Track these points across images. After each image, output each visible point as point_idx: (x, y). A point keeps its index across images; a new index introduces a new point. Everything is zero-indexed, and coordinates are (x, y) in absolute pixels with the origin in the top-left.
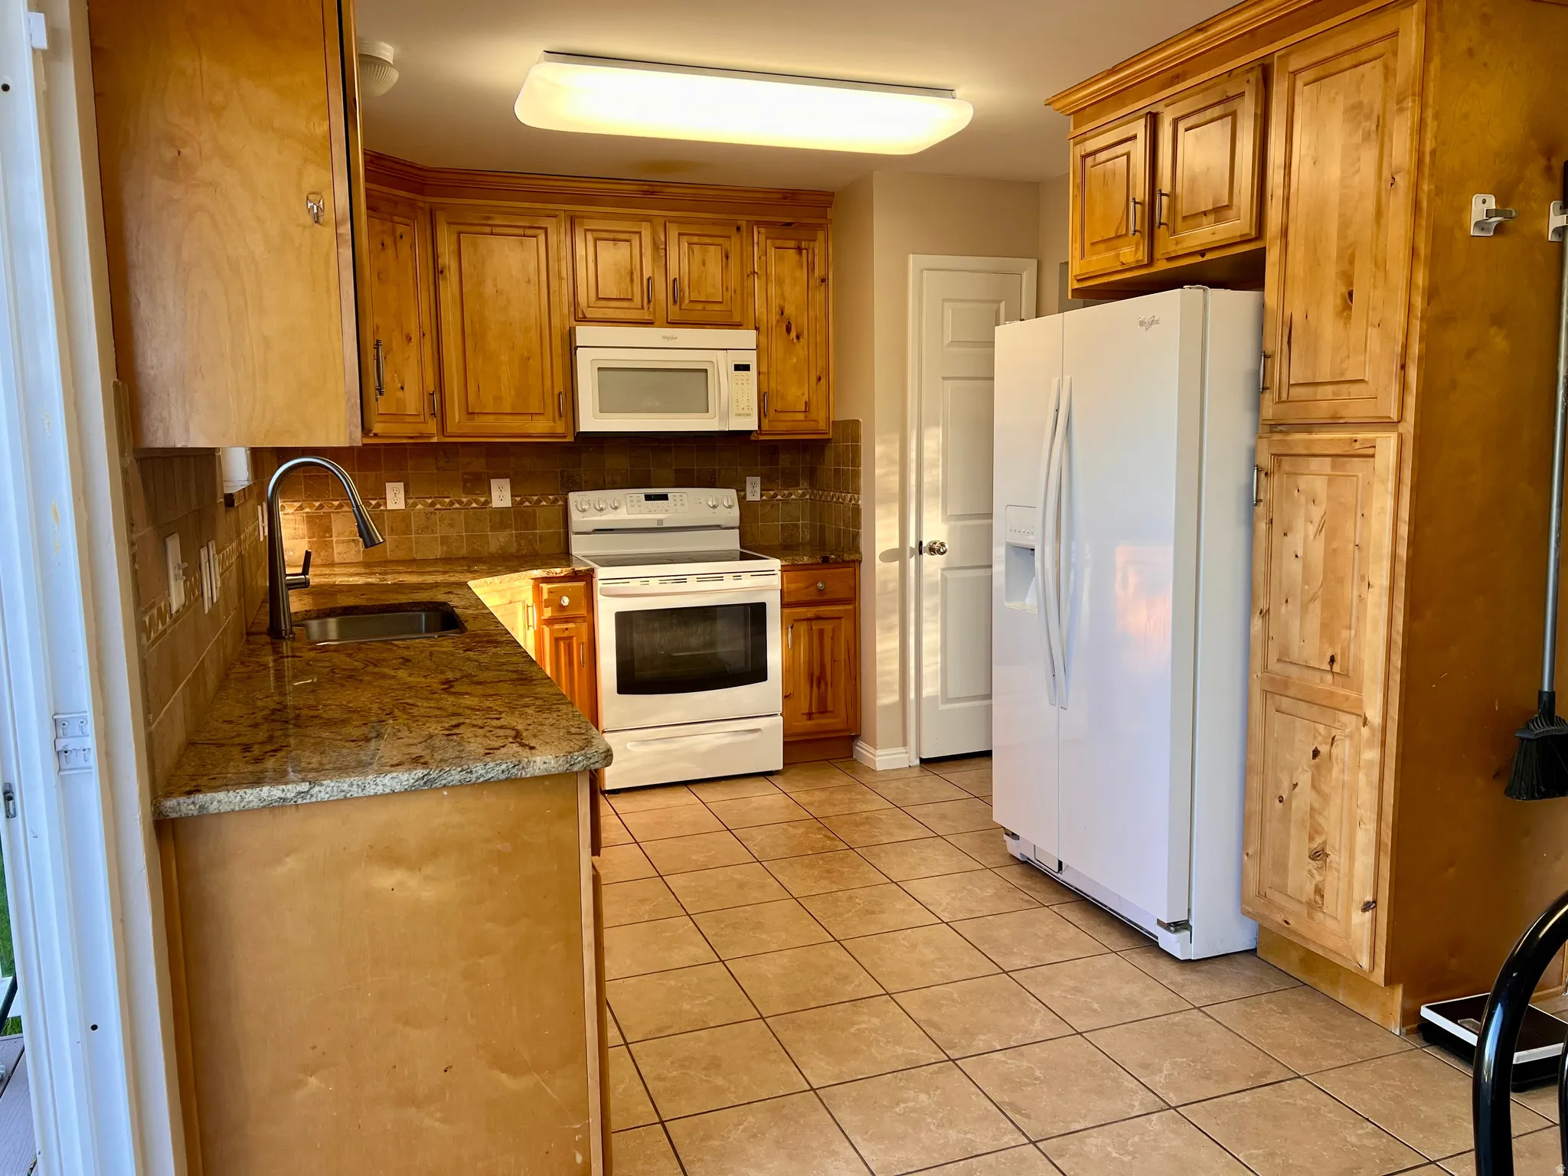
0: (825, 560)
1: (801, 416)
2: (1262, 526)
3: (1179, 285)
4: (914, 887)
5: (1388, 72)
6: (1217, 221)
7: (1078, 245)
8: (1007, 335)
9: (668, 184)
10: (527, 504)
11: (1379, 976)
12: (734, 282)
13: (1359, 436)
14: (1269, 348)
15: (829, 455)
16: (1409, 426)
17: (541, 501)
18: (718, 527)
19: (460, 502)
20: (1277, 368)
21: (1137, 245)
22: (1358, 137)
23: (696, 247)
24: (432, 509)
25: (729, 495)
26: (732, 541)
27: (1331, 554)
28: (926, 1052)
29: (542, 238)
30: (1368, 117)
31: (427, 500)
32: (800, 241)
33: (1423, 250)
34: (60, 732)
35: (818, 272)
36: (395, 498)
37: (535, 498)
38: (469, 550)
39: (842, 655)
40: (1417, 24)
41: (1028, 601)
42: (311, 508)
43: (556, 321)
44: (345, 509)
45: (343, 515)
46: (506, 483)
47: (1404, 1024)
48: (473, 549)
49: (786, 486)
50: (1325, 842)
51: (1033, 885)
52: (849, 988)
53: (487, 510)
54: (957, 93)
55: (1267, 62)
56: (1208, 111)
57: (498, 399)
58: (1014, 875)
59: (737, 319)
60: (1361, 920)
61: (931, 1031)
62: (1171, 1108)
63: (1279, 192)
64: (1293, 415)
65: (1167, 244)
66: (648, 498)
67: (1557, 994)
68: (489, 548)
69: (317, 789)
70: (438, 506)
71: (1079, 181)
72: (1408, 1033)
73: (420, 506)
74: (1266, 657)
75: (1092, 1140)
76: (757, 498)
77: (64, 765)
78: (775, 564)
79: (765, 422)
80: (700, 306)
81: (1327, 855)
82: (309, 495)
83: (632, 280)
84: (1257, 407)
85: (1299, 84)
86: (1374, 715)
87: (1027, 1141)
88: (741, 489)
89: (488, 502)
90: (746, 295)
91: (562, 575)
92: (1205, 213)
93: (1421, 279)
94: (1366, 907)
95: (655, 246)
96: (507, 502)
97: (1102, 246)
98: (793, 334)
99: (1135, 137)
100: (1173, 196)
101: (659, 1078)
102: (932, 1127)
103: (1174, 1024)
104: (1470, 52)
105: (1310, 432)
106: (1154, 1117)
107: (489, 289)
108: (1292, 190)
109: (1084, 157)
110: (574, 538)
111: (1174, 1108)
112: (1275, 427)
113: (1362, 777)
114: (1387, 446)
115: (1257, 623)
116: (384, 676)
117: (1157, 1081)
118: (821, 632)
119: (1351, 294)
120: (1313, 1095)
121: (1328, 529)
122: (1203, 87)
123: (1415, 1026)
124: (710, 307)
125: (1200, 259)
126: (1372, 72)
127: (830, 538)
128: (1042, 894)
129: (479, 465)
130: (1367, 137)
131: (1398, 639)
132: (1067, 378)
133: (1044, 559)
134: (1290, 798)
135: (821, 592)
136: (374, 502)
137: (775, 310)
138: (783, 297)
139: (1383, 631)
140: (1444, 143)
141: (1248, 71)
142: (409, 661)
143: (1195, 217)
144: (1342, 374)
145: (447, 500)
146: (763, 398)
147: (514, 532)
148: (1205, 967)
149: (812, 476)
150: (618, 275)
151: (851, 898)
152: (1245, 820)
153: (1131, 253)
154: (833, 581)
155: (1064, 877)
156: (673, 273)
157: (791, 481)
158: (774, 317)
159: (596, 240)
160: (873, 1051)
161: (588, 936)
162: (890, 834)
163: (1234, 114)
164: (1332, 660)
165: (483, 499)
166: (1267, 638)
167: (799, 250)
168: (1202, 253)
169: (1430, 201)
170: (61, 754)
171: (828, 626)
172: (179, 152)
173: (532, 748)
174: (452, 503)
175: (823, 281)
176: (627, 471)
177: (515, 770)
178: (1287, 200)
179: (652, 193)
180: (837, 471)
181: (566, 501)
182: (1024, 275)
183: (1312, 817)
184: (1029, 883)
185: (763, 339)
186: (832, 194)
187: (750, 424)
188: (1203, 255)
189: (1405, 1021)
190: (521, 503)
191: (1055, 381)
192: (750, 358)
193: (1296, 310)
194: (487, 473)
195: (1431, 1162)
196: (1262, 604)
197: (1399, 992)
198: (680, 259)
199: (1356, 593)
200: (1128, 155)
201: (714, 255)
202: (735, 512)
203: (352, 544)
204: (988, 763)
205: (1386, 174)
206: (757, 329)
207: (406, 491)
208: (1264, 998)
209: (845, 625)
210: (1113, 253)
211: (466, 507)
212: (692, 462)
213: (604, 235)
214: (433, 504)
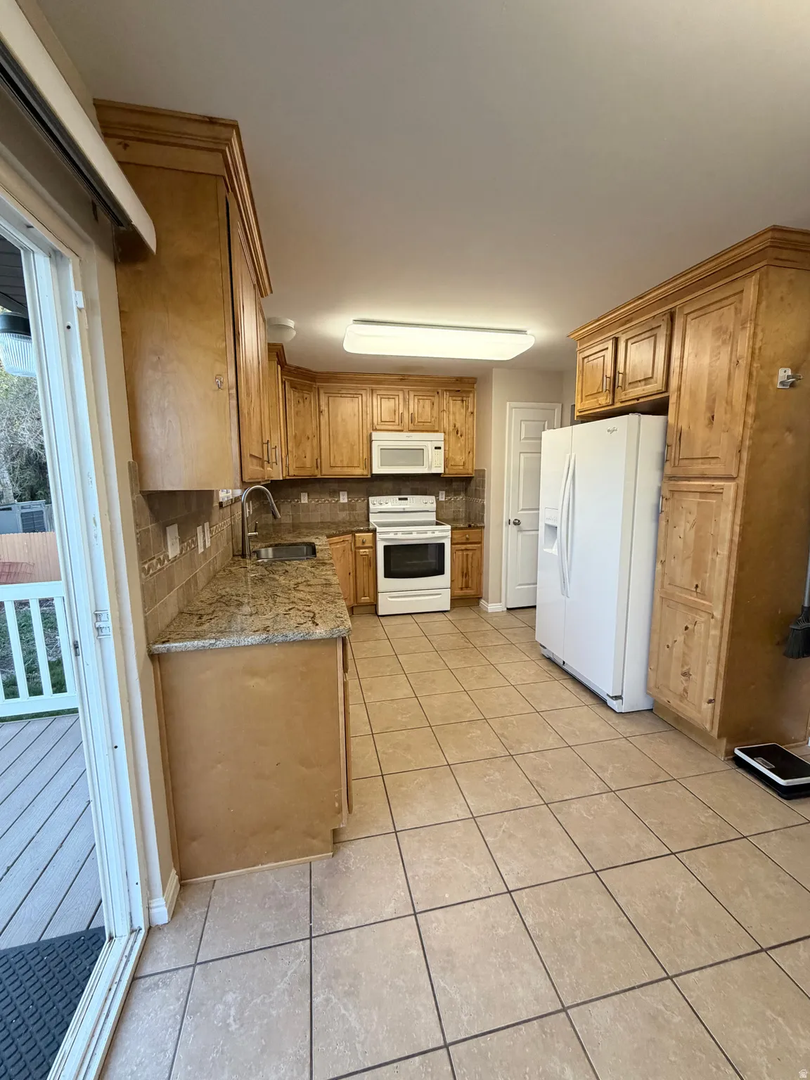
0: (470, 526)
1: (461, 468)
2: (663, 523)
3: (627, 413)
4: (500, 667)
5: (737, 311)
6: (645, 385)
7: (579, 397)
8: (547, 435)
9: (410, 376)
10: (353, 501)
11: (715, 733)
12: (435, 414)
13: (715, 484)
14: (669, 442)
15: (473, 483)
16: (742, 481)
17: (359, 501)
18: (428, 511)
19: (328, 500)
20: (673, 451)
21: (607, 396)
22: (720, 343)
23: (421, 401)
24: (317, 503)
25: (432, 498)
26: (433, 517)
27: (698, 537)
28: (500, 751)
29: (360, 398)
30: (725, 333)
31: (315, 500)
32: (463, 397)
33: (753, 396)
34: (98, 619)
35: (470, 410)
36: (304, 499)
37: (356, 499)
39: (475, 565)
40: (754, 285)
41: (554, 550)
43: (365, 431)
46: (345, 494)
47: (726, 755)
48: (332, 519)
49: (455, 495)
50: (690, 669)
51: (552, 670)
52: (469, 715)
53: (338, 504)
54: (528, 332)
55: (673, 310)
56: (643, 335)
57: (342, 461)
58: (544, 664)
59: (437, 429)
60: (706, 707)
61: (502, 739)
62: (612, 791)
63: (677, 370)
64: (680, 473)
65: (621, 395)
66: (400, 499)
67: (802, 745)
68: (338, 518)
69: (218, 642)
70: (320, 502)
71: (581, 369)
72: (728, 760)
73: (313, 502)
74: (662, 582)
75: (573, 806)
76: (444, 500)
77: (100, 633)
78: (449, 527)
79: (447, 470)
80: (422, 424)
81: (691, 675)
83: (395, 414)
84: (663, 468)
85: (689, 319)
86: (718, 614)
87: (543, 803)
88: (437, 496)
90: (440, 420)
92: (640, 381)
93: (751, 409)
94: (710, 702)
95: (404, 399)
96: (346, 501)
97: (590, 397)
98: (459, 435)
99: (607, 349)
100: (624, 374)
101: (384, 753)
102: (500, 790)
103: (614, 745)
104: (782, 299)
105: (689, 481)
106: (604, 795)
107: (339, 419)
108: (684, 369)
109: (584, 359)
110: (370, 514)
111: (614, 792)
112: (671, 478)
113: (710, 642)
114: (730, 488)
115: (659, 566)
116: (274, 579)
117: (606, 776)
118: (467, 555)
119: (713, 417)
120: (681, 790)
121: (698, 527)
122: (641, 324)
123: (731, 757)
124: (425, 424)
125: (636, 402)
126: (729, 312)
127: (472, 517)
128: (556, 674)
129: (335, 486)
130: (724, 342)
131: (732, 580)
132: (573, 454)
133: (562, 531)
134: (673, 646)
135: (467, 539)
136: (297, 500)
137: (452, 424)
138: (455, 420)
139: (724, 575)
140: (765, 344)
141: (663, 316)
142: (287, 571)
143: (635, 383)
144: (707, 454)
145: (323, 500)
146: (446, 461)
147: (348, 512)
148: (628, 716)
149: (466, 490)
150: (390, 412)
151: (473, 671)
152: (649, 653)
153: (604, 400)
154: (472, 534)
155: (565, 667)
156: (411, 411)
157: (457, 493)
158: (451, 428)
159: (381, 398)
160: (477, 747)
161: (341, 709)
162: (492, 642)
163: (655, 336)
164: (697, 586)
165: (337, 500)
166: (664, 574)
167: (463, 401)
168: (638, 399)
169: (758, 372)
170: (99, 629)
171: (470, 553)
172: (159, 358)
173: (317, 625)
174: (325, 501)
175: (472, 413)
177: (307, 636)
178: (681, 373)
179: (404, 379)
180: (476, 489)
181: (368, 500)
182: (556, 410)
183: (684, 657)
184: (550, 668)
185: (447, 437)
186: (475, 379)
187: (441, 470)
188: (638, 400)
189: (727, 754)
190: (351, 501)
191: (568, 455)
192: (441, 444)
193: (684, 424)
194: (338, 489)
195: (744, 837)
196: (662, 558)
197: (724, 741)
198: (414, 405)
199: (710, 557)
200: (604, 356)
201: (428, 403)
202: (435, 505)
203: (288, 516)
204: (534, 611)
205: (734, 359)
206: (444, 432)
207: (308, 496)
208: (656, 735)
209: (478, 552)
210: (596, 400)
211: (330, 502)
212: (417, 485)
213: (385, 396)
214: (318, 501)
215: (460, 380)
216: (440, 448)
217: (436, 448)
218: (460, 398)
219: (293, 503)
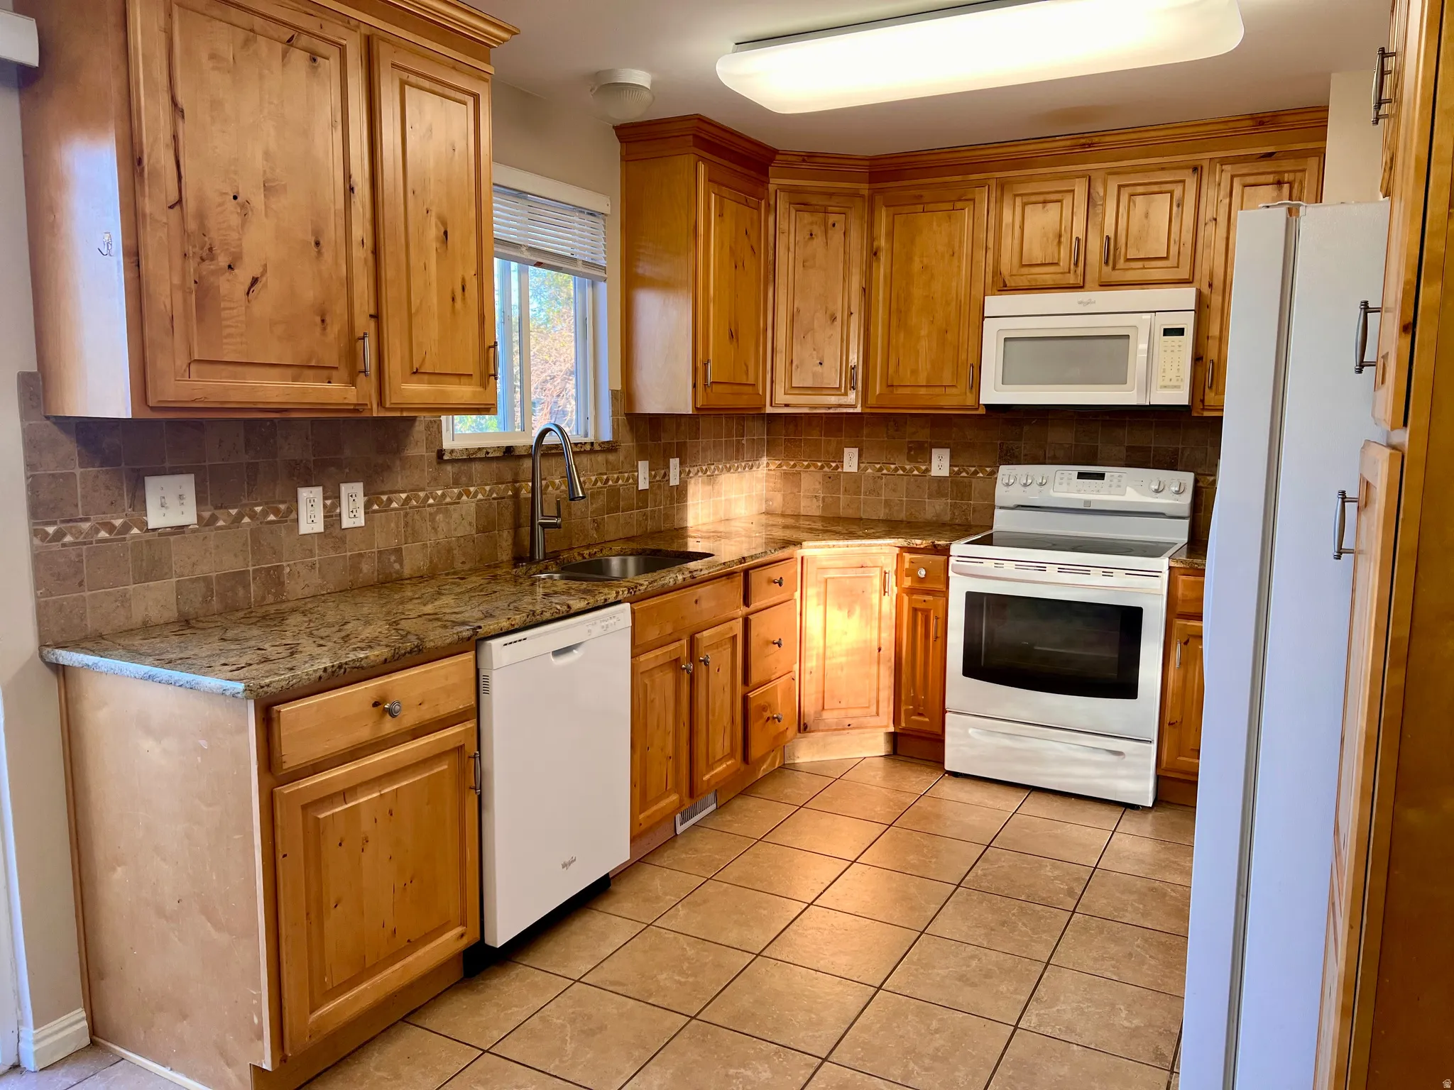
9: (1105, 133)
10: (964, 474)
12: (1182, 234)
17: (978, 473)
19: (904, 469)
23: (1139, 199)
24: (879, 474)
25: (1184, 480)
29: (970, 210)
31: (876, 465)
32: (1282, 173)
36: (851, 461)
37: (973, 469)
38: (908, 514)
42: (787, 466)
43: (976, 293)
44: (812, 468)
45: (810, 474)
46: (946, 453)
48: (911, 514)
53: (927, 478)
57: (915, 372)
59: (1184, 275)
66: (1081, 476)
68: (925, 513)
70: (885, 472)
73: (869, 471)
78: (1161, 564)
79: (1210, 396)
80: (1136, 264)
82: (787, 455)
83: (1059, 242)
89: (928, 470)
90: (1196, 249)
91: (922, 546)
95: (1091, 198)
107: (916, 266)
110: (996, 512)
124: (1146, 264)
129: (923, 435)
136: (834, 465)
145: (893, 466)
146: (1206, 366)
147: (949, 501)
150: (1045, 239)
156: (1109, 232)
159: (1024, 205)
165: (923, 468)
167: (1280, 184)
174: (896, 469)
176: (1072, 447)
179: (1090, 145)
181: (998, 475)
185: (1218, 297)
187: (1179, 397)
190: (959, 473)
192: (1186, 320)
194: (930, 442)
198: (1117, 214)
201: (1160, 204)
202: (1187, 498)
203: (815, 500)
206: (1210, 285)
207: (860, 456)
211: (908, 473)
212: (1151, 439)
213: (1033, 198)
214: (881, 469)
215: (1263, 122)
216: (1180, 332)
217: (1168, 332)
218: (1271, 178)
219: (826, 469)
